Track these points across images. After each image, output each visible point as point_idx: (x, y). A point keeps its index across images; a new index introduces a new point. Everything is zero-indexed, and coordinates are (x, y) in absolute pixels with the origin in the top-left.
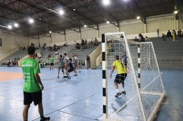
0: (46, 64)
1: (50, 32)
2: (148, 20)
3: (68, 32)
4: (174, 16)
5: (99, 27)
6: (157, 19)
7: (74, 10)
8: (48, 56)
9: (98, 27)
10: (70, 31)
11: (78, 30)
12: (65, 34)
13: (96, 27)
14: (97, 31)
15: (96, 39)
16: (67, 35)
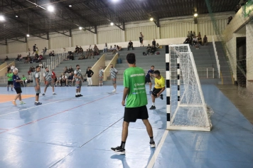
0: (29, 82)
1: (28, 36)
2: (162, 23)
3: (53, 36)
4: (193, 19)
5: (98, 30)
6: (172, 21)
7: (70, 6)
8: (28, 70)
9: (96, 30)
10: (57, 35)
11: (68, 33)
12: (48, 39)
13: (93, 30)
14: (95, 35)
15: (96, 47)
16: (51, 40)
